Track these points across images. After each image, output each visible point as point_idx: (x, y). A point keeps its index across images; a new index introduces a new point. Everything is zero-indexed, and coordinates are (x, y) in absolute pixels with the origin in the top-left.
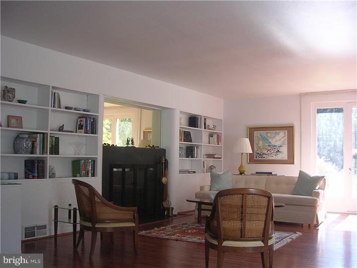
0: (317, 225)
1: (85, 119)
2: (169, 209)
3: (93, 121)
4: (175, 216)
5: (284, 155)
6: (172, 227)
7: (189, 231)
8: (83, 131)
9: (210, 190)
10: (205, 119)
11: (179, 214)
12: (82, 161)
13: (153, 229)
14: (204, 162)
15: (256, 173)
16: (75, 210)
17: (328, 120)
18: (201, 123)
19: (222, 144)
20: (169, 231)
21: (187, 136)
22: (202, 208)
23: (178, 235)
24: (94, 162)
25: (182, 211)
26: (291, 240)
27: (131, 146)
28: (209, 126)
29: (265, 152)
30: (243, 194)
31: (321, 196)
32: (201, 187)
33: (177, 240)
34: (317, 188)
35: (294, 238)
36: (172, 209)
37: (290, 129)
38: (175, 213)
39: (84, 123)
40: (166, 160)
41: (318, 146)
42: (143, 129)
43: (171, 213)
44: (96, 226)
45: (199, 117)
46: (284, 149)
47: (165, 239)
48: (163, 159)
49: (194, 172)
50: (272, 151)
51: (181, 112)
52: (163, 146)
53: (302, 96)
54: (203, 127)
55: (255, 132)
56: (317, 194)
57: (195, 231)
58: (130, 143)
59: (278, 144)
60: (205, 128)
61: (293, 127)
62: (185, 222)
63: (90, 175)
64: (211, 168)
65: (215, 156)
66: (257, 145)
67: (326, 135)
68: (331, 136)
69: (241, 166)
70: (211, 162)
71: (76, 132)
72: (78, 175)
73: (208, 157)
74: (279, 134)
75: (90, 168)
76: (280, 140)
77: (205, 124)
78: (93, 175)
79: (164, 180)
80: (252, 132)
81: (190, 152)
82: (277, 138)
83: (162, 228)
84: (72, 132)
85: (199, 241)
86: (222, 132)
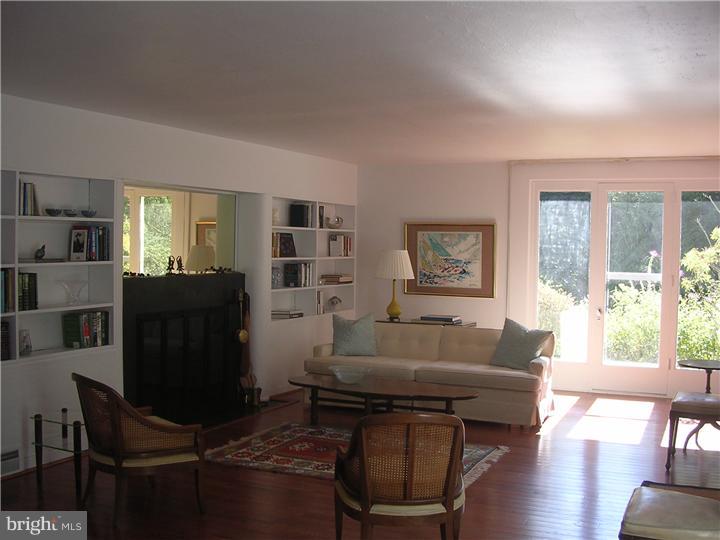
0: (537, 427)
1: (86, 232)
2: (255, 392)
3: (104, 234)
4: (265, 404)
5: (474, 280)
6: (264, 437)
7: (297, 447)
8: (83, 255)
9: (333, 354)
10: (321, 208)
11: (273, 400)
12: (84, 316)
13: (227, 443)
14: (319, 292)
15: (422, 318)
16: (77, 425)
17: (560, 214)
18: (314, 217)
19: (353, 255)
20: (258, 449)
21: (285, 244)
22: (319, 396)
23: (275, 457)
24: (106, 314)
25: (279, 392)
26: (489, 465)
27: (177, 272)
28: (328, 219)
29: (439, 272)
30: (409, 425)
31: (545, 373)
32: (315, 348)
33: (275, 472)
34: (539, 353)
35: (495, 460)
36: (260, 390)
37: (487, 230)
38: (264, 397)
39: (84, 238)
40: (246, 296)
41: (542, 264)
42: (195, 220)
43: (256, 399)
44: (125, 464)
45: (310, 205)
46: (476, 269)
47: (251, 468)
48: (241, 295)
49: (301, 315)
50: (452, 272)
51: (274, 198)
52: (239, 268)
53: (511, 165)
54: (318, 224)
55: (420, 233)
56: (539, 369)
57: (307, 446)
58: (176, 266)
59: (463, 257)
60: (321, 226)
61: (493, 226)
62: (285, 423)
63: (99, 342)
64: (333, 302)
65: (341, 280)
66: (423, 258)
67: (556, 243)
68: (566, 245)
69: (392, 305)
70: (332, 290)
71: (69, 260)
72: (76, 344)
73: (327, 283)
74: (465, 239)
75: (100, 329)
76: (467, 250)
77: (321, 217)
78: (106, 342)
79: (242, 334)
80: (413, 233)
81: (291, 275)
82: (462, 246)
83: (244, 439)
84: (61, 260)
85: (317, 473)
86: (355, 231)
